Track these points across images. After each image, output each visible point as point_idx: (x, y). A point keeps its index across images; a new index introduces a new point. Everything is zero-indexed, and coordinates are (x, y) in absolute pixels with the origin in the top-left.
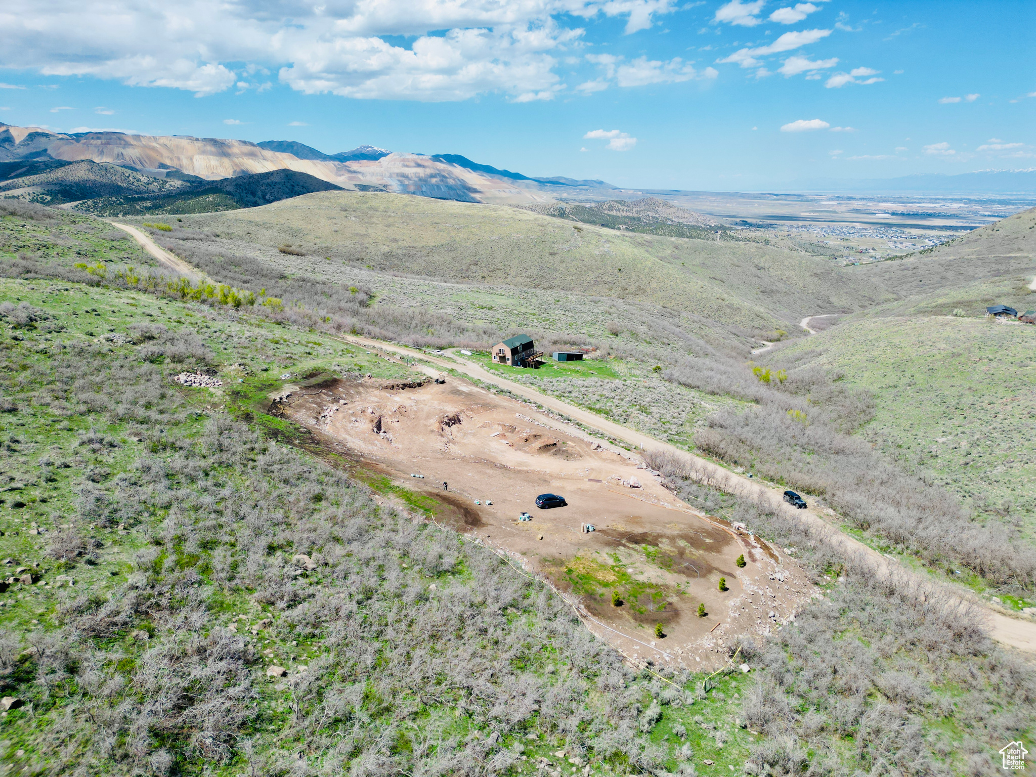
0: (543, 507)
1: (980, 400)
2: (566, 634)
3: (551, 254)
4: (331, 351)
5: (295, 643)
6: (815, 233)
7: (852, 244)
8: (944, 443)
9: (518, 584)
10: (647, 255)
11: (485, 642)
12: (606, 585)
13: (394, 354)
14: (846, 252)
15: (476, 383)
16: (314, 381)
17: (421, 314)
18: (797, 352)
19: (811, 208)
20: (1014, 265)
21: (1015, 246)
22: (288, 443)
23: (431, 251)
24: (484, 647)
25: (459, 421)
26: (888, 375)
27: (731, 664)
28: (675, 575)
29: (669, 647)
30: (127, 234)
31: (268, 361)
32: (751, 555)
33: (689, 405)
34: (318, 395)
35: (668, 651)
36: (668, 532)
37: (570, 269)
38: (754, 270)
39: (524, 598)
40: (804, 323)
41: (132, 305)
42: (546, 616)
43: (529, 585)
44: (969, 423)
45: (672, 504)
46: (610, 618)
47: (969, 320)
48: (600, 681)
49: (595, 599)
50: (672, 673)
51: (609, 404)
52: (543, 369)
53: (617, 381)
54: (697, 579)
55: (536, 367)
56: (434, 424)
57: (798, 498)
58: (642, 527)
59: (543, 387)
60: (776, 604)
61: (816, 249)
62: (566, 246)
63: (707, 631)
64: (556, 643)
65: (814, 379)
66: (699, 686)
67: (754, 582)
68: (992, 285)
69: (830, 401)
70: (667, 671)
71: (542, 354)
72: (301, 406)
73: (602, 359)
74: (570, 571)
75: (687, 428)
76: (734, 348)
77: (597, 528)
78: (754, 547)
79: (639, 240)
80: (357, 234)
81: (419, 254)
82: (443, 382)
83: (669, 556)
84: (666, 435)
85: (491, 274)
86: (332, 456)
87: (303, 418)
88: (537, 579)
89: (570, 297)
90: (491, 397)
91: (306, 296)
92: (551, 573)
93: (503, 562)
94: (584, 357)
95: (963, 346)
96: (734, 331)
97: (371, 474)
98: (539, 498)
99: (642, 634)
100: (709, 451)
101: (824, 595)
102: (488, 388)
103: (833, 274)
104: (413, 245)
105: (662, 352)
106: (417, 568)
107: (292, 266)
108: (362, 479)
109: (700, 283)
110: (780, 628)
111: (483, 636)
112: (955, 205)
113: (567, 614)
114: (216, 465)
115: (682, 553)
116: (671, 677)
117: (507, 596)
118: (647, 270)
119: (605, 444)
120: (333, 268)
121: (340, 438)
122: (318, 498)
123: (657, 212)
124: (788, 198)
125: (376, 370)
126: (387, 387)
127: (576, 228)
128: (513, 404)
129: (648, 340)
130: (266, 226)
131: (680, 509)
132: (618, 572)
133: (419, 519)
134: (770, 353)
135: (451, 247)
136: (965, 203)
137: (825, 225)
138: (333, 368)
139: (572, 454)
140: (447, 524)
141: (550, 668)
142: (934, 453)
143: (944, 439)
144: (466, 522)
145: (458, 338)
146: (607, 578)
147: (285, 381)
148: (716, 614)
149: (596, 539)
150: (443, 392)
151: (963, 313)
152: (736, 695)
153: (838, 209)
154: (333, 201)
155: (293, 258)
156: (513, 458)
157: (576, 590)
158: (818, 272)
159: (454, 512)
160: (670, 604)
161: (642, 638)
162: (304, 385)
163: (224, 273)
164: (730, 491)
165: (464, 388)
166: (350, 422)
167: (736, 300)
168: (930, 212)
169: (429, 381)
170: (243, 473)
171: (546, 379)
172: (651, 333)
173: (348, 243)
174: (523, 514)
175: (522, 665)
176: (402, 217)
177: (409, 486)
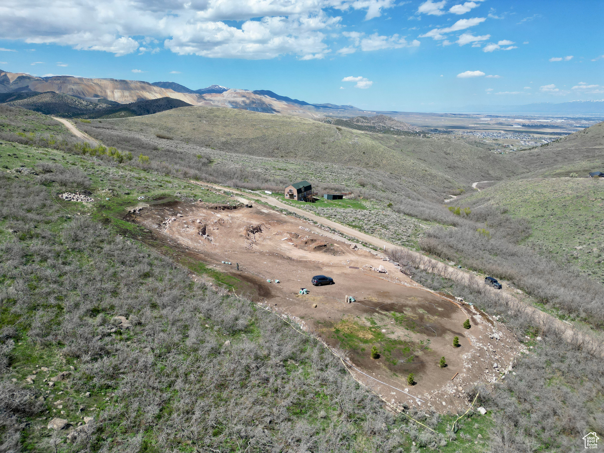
0: (317, 285)
1: (601, 223)
2: (336, 382)
3: (323, 143)
4: (177, 186)
5: (88, 393)
6: (478, 135)
7: (500, 142)
8: (581, 249)
9: (297, 340)
10: (380, 145)
11: (266, 390)
12: (366, 341)
13: (220, 190)
14: (496, 147)
15: (273, 208)
16: (160, 202)
17: (241, 171)
18: (474, 199)
19: (475, 122)
20: (597, 153)
21: (598, 142)
22: (133, 238)
23: (251, 141)
24: (266, 395)
25: (261, 230)
26: (537, 209)
27: (470, 408)
28: (418, 334)
29: (420, 393)
30: (60, 123)
31: (130, 189)
32: (474, 320)
33: (412, 225)
34: (163, 210)
35: (419, 396)
36: (410, 303)
37: (334, 152)
38: (444, 155)
39: (301, 352)
40: (474, 185)
41: (44, 154)
42: (319, 367)
43: (306, 341)
44: (596, 237)
45: (410, 284)
46: (370, 368)
47: (581, 179)
48: (366, 425)
49: (358, 353)
50: (425, 416)
51: (361, 223)
52: (317, 203)
53: (365, 211)
54: (435, 338)
55: (313, 202)
56: (242, 231)
57: (496, 282)
58: (390, 299)
59: (318, 212)
60: (497, 357)
61: (478, 144)
62: (332, 139)
63: (448, 379)
64: (327, 390)
65: (489, 212)
66: (450, 427)
67: (479, 340)
68: (589, 162)
69: (501, 226)
70: (420, 414)
71: (317, 194)
72: (148, 217)
73: (355, 199)
74: (338, 331)
75: (413, 238)
76: (434, 198)
77: (357, 300)
78: (475, 314)
79: (375, 136)
80: (207, 131)
81: (244, 143)
82: (251, 207)
83: (412, 320)
84: (400, 241)
85: (287, 155)
86: (164, 248)
87: (150, 224)
88: (312, 336)
89: (334, 166)
90: (283, 216)
91: (169, 159)
92: (323, 333)
93: (286, 324)
94: (344, 197)
95: (584, 192)
96: (433, 189)
97: (192, 260)
98: (314, 278)
99: (396, 381)
100: (430, 251)
101: (530, 350)
102: (281, 211)
103: (491, 158)
104: (240, 137)
105: (391, 196)
106: (216, 328)
107: (163, 144)
108: (184, 264)
109: (412, 161)
110: (504, 377)
111: (265, 385)
112: (559, 121)
113: (336, 365)
114: (70, 250)
115: (421, 318)
116: (424, 419)
117: (288, 350)
118: (380, 153)
119: (359, 246)
120: (188, 146)
121: (174, 238)
122: (146, 275)
123: (385, 124)
124: (462, 116)
125: (206, 198)
126: (212, 208)
127: (337, 128)
128: (297, 221)
129: (383, 189)
130: (152, 126)
131: (417, 287)
132: (374, 332)
133: (223, 292)
134: (456, 201)
135: (263, 139)
136: (565, 120)
137: (483, 132)
138: (175, 195)
139: (337, 252)
140: (244, 295)
141: (322, 413)
142: (575, 256)
143: (581, 247)
144: (260, 295)
145: (263, 185)
146: (367, 336)
147: (140, 201)
148: (453, 365)
149: (357, 308)
150: (251, 213)
151: (576, 175)
152: (480, 436)
153: (491, 122)
154: (193, 112)
155: (165, 140)
156: (297, 253)
157: (343, 346)
158: (482, 156)
159: (251, 287)
160: (417, 357)
161: (397, 385)
162: (153, 203)
163: (118, 145)
164: (448, 277)
165: (265, 211)
166: (183, 228)
167: (434, 171)
168: (544, 124)
169: (242, 206)
170: (90, 256)
171: (319, 208)
172: (384, 186)
173: (201, 136)
174: (303, 289)
175: (298, 411)
176: (234, 121)
177: (218, 269)
